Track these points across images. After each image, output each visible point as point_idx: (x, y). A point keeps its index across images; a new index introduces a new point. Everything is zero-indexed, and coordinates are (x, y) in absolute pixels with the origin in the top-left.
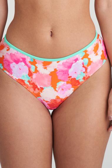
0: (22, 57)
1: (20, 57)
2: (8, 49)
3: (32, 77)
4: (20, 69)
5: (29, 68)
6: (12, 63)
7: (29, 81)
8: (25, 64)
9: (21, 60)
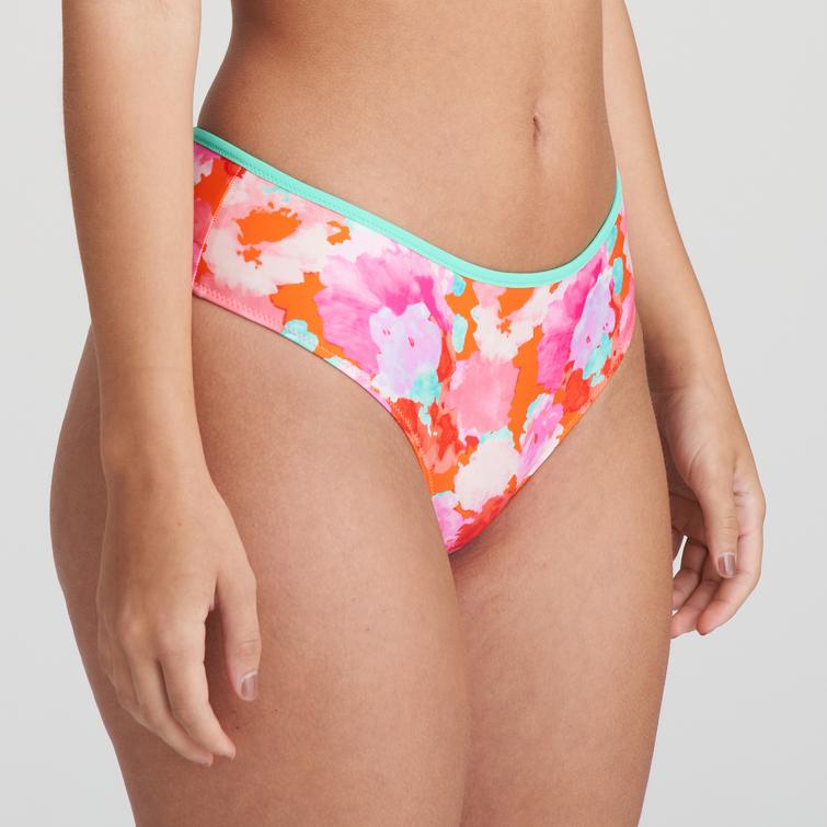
0: (420, 273)
1: (411, 273)
2: (336, 230)
3: (448, 385)
4: (412, 344)
5: (446, 330)
6: (375, 310)
7: (434, 410)
8: (429, 313)
9: (416, 288)
